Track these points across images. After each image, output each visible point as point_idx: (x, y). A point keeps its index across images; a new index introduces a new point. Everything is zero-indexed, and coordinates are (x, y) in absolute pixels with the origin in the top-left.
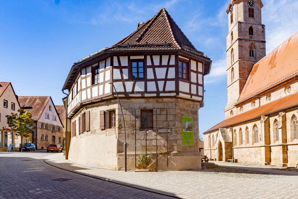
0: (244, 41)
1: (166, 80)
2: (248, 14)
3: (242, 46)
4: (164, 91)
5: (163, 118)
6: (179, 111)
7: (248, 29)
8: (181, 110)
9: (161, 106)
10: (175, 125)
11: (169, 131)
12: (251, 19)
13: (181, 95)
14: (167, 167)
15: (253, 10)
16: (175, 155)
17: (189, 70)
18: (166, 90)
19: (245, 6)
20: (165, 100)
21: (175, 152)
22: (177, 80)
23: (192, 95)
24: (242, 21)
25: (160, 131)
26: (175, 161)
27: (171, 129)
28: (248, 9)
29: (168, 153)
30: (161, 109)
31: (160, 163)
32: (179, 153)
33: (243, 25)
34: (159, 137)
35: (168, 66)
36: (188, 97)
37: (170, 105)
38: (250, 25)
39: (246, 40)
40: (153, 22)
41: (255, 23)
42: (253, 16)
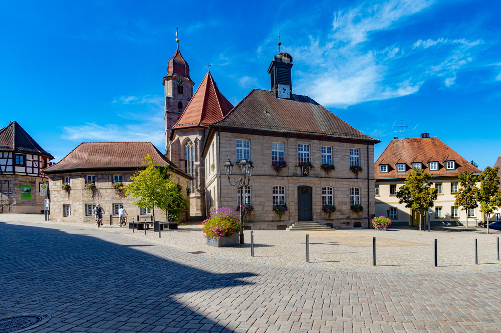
0: (172, 114)
1: (6, 165)
2: (176, 91)
3: (170, 118)
4: (5, 172)
5: (7, 185)
6: (18, 182)
7: (177, 104)
8: (20, 181)
9: (5, 179)
10: (14, 190)
11: (11, 192)
12: (181, 96)
13: (16, 173)
14: (10, 211)
15: (182, 87)
16: (14, 205)
17: (25, 160)
18: (7, 171)
19: (173, 84)
20: (7, 176)
21: (15, 203)
22: (14, 165)
23: (27, 173)
24: (171, 97)
25: (4, 192)
26: (14, 209)
27: (12, 192)
28: (177, 86)
29: (9, 204)
30: (5, 181)
31: (4, 209)
32: (18, 204)
33: (171, 100)
34: (4, 196)
35: (8, 158)
36: (25, 174)
37: (11, 179)
38: (179, 101)
39: (175, 113)
40: (4, 131)
41: (184, 99)
42: (182, 93)
